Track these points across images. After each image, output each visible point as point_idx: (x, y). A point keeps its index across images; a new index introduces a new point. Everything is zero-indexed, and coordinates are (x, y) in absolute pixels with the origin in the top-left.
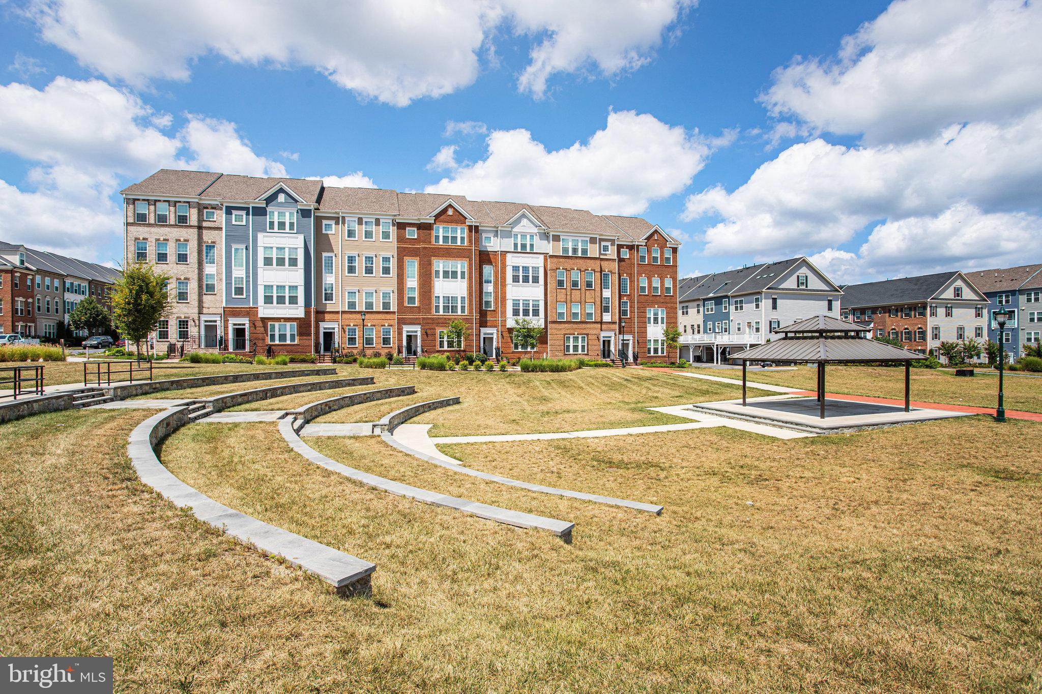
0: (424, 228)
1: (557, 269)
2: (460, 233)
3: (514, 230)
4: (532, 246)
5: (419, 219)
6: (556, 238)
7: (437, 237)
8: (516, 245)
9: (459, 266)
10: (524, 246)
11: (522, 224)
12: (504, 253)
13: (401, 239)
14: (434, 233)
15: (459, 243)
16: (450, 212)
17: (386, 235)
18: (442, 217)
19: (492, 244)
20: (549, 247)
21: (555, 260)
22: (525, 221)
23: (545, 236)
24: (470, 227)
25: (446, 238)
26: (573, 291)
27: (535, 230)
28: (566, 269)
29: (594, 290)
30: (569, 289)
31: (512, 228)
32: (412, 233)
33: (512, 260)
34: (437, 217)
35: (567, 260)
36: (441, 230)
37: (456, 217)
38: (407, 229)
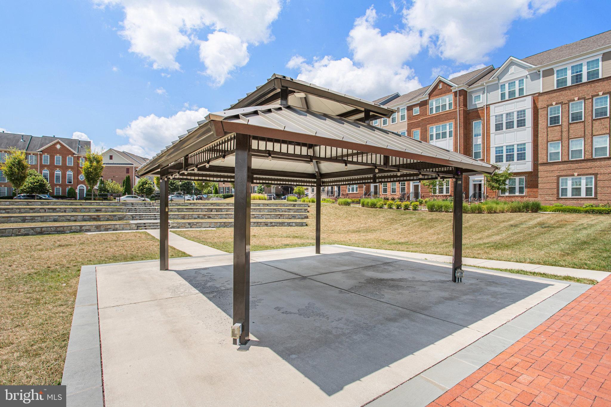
0: (423, 104)
1: (548, 106)
2: (448, 100)
3: (501, 81)
4: (521, 90)
5: (419, 100)
6: (548, 73)
7: (432, 109)
8: (503, 95)
9: (448, 127)
10: (512, 94)
11: (510, 72)
12: (488, 106)
13: (410, 118)
14: (429, 107)
15: (447, 109)
16: (441, 86)
17: (403, 117)
18: (434, 93)
19: (481, 101)
20: (539, 86)
21: (546, 96)
22: (513, 69)
23: (535, 76)
24: (455, 93)
25: (438, 108)
26: (572, 126)
27: (526, 73)
28: (562, 103)
30: (565, 124)
31: (499, 80)
32: (416, 111)
33: (495, 111)
34: (430, 95)
35: (563, 93)
36: (434, 103)
37: (444, 89)
38: (414, 109)
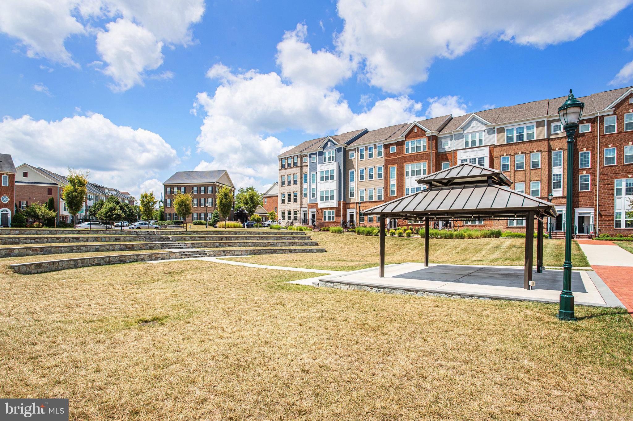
0: (400, 144)
1: (501, 156)
2: (423, 142)
3: (465, 132)
4: (480, 141)
5: (396, 140)
6: (501, 130)
7: (407, 149)
8: (467, 143)
9: (422, 166)
10: (473, 143)
11: (472, 125)
12: (455, 151)
13: (387, 155)
14: (405, 147)
15: (422, 150)
16: (416, 130)
17: (379, 154)
18: (410, 135)
19: (449, 146)
20: (494, 139)
21: (499, 149)
22: (474, 123)
23: (491, 131)
24: (429, 137)
25: (413, 148)
26: (517, 173)
27: (484, 128)
28: (510, 155)
29: (541, 169)
30: (512, 171)
31: (464, 131)
32: (393, 150)
33: (461, 156)
34: (406, 136)
35: (511, 147)
36: (410, 144)
37: (419, 133)
38: (391, 147)
